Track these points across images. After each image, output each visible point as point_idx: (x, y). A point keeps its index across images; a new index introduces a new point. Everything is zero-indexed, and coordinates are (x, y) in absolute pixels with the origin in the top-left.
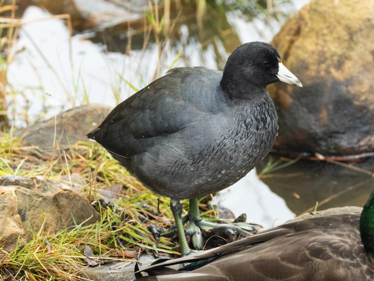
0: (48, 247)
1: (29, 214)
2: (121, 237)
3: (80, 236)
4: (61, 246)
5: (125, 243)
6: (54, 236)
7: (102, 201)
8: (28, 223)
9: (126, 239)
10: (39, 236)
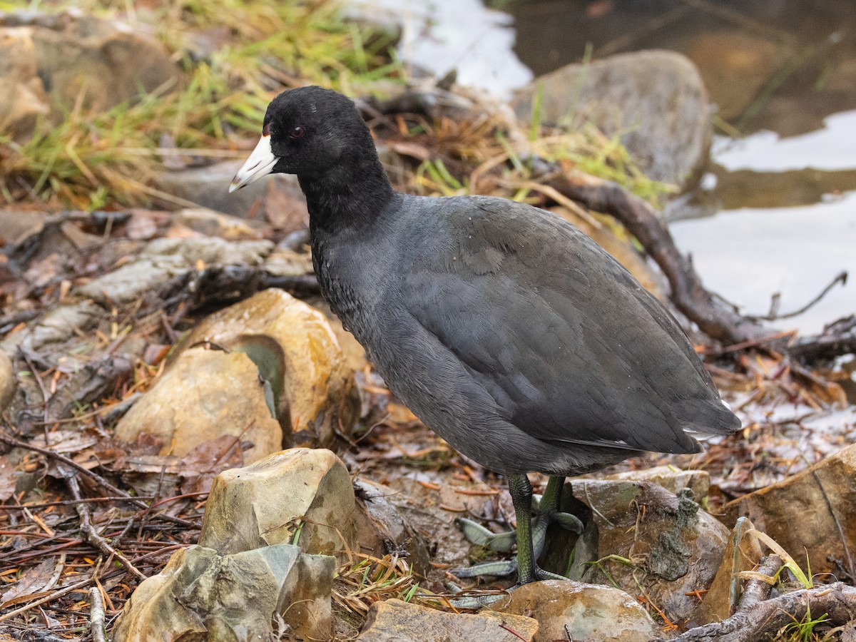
0: (92, 137)
1: (58, 78)
2: (229, 117)
3: (151, 116)
4: (116, 135)
5: (235, 128)
6: (105, 117)
7: (191, 55)
8: (56, 94)
9: (237, 120)
10: (76, 117)
